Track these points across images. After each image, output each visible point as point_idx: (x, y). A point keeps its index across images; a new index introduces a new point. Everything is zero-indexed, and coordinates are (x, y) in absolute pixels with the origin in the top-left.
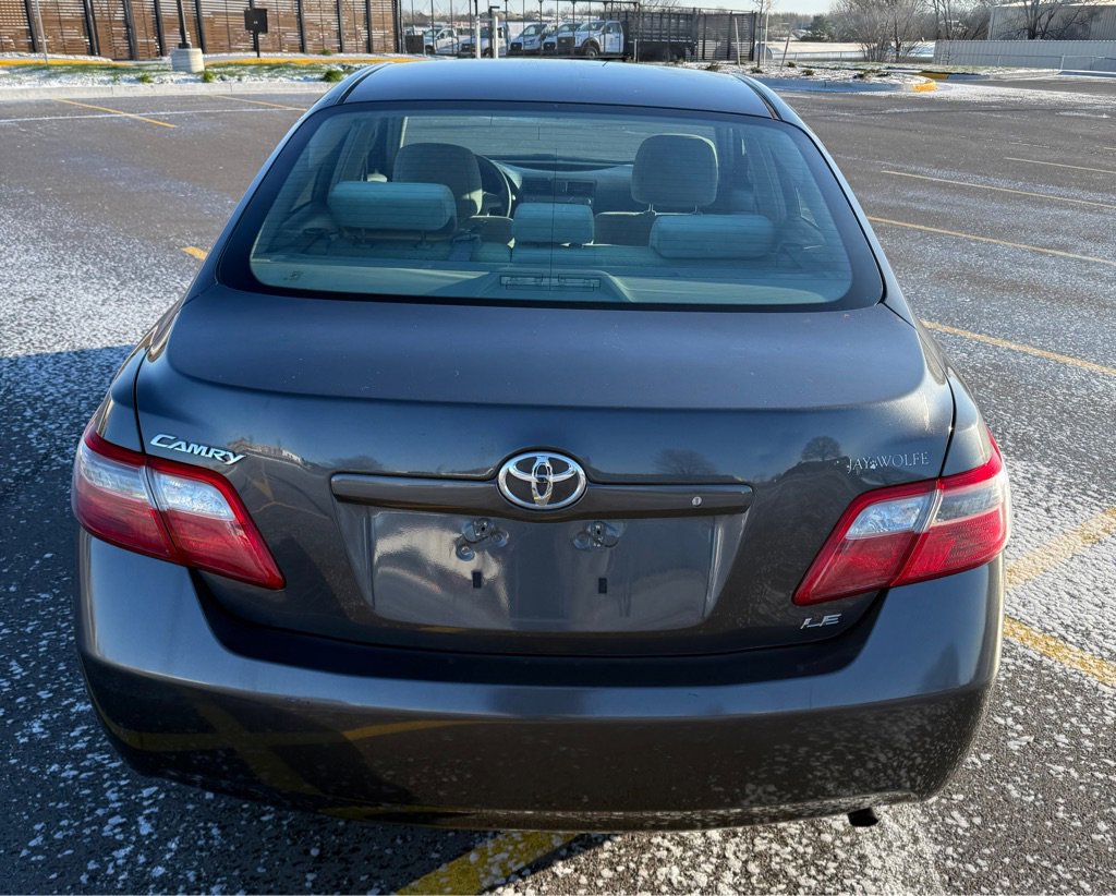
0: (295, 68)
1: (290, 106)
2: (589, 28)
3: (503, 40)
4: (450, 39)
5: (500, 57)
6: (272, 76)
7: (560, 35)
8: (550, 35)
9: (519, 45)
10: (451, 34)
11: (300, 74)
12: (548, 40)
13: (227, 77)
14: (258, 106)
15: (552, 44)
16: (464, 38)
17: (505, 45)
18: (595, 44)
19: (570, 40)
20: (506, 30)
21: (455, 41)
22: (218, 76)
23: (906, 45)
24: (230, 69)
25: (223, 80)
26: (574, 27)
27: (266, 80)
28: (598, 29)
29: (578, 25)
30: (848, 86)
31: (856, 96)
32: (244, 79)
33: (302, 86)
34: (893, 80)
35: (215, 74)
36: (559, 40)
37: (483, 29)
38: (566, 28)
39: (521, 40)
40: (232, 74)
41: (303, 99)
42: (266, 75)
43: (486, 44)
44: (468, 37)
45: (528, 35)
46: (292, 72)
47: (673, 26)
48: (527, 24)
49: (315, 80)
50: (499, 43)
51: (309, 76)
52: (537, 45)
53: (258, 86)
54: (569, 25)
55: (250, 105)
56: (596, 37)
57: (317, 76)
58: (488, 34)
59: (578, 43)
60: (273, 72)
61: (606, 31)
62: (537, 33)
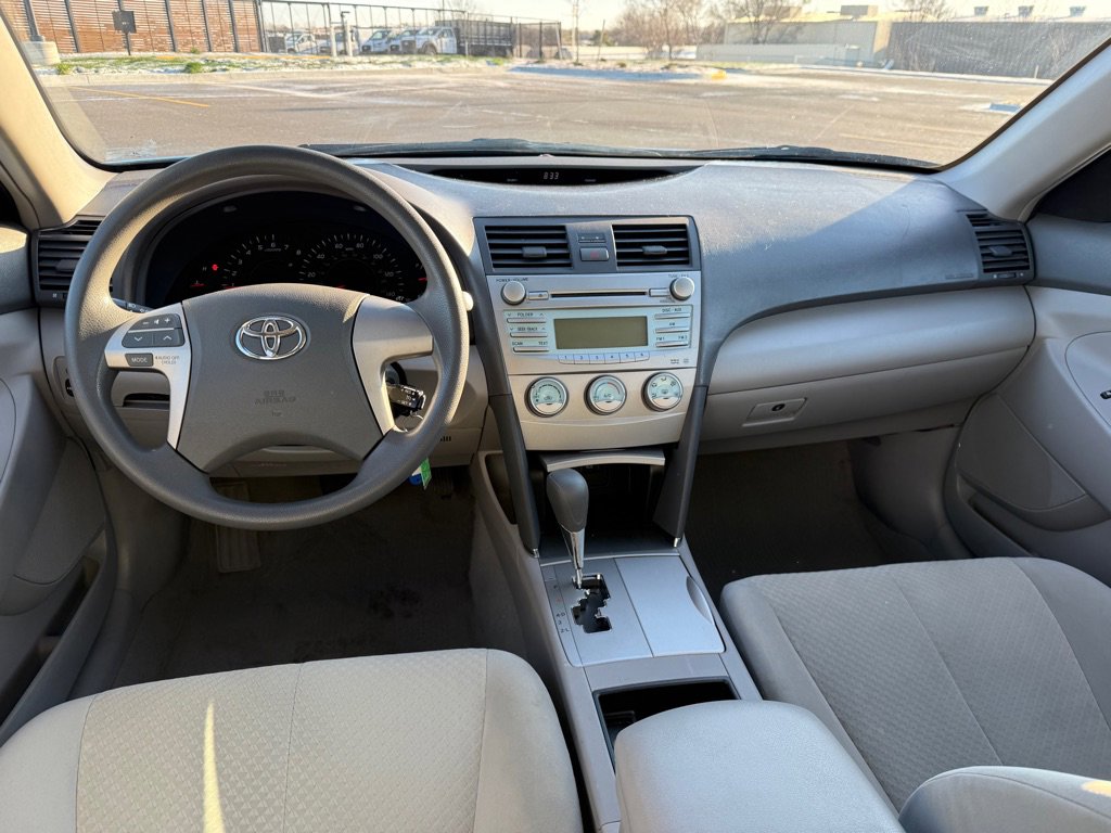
0: (155, 61)
1: (145, 95)
2: (426, 33)
3: (355, 43)
4: (309, 43)
5: (354, 55)
6: (132, 68)
7: (404, 39)
8: (394, 39)
9: (369, 47)
10: (309, 38)
11: (162, 66)
12: (393, 43)
13: (83, 69)
14: (109, 96)
15: (397, 47)
16: (322, 42)
17: (357, 47)
18: (432, 46)
19: (412, 43)
20: (357, 36)
21: (314, 45)
22: (75, 68)
23: (676, 48)
24: (89, 62)
25: (79, 72)
26: (414, 32)
27: (124, 73)
28: (434, 33)
29: (417, 31)
30: (659, 76)
31: (668, 84)
32: (102, 71)
33: (163, 78)
34: (694, 71)
35: (70, 66)
36: (403, 42)
37: (337, 34)
38: (407, 34)
39: (371, 43)
40: (90, 67)
41: (162, 89)
42: (126, 67)
43: (341, 47)
44: (325, 41)
45: (376, 39)
46: (153, 65)
47: (495, 32)
48: (375, 30)
49: (175, 72)
50: (351, 46)
51: (170, 68)
52: (384, 47)
53: (117, 78)
54: (410, 31)
55: (101, 95)
56: (434, 40)
57: (178, 68)
58: (342, 38)
59: (419, 45)
60: (133, 65)
61: (442, 35)
62: (384, 36)
